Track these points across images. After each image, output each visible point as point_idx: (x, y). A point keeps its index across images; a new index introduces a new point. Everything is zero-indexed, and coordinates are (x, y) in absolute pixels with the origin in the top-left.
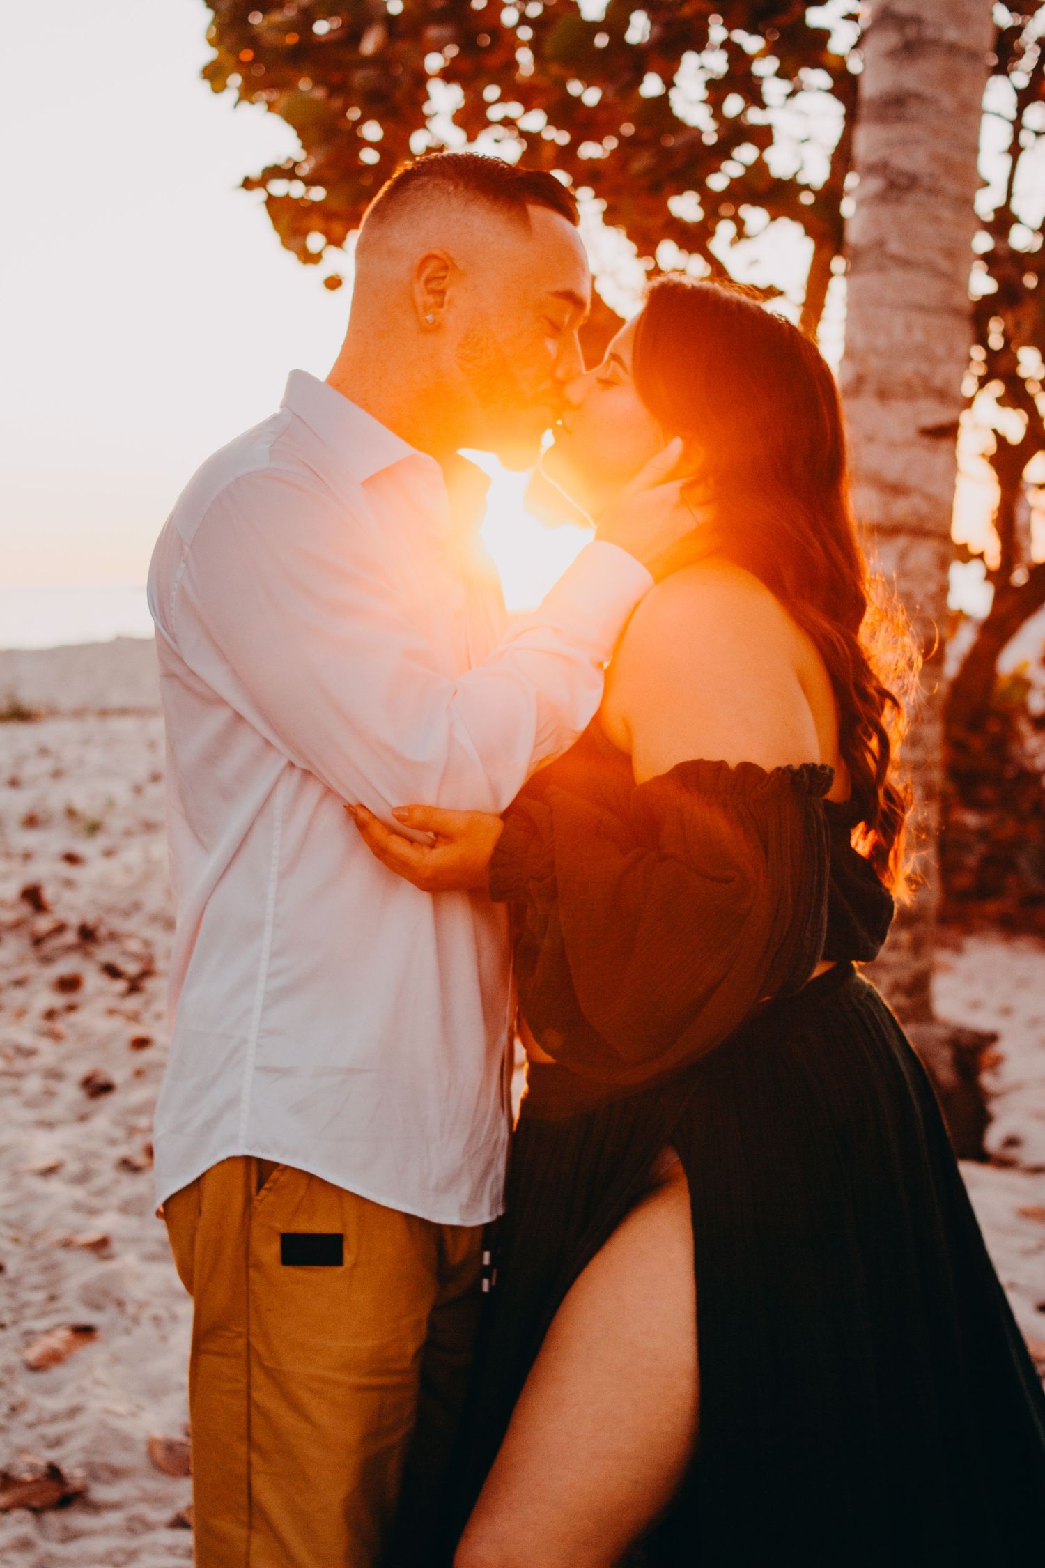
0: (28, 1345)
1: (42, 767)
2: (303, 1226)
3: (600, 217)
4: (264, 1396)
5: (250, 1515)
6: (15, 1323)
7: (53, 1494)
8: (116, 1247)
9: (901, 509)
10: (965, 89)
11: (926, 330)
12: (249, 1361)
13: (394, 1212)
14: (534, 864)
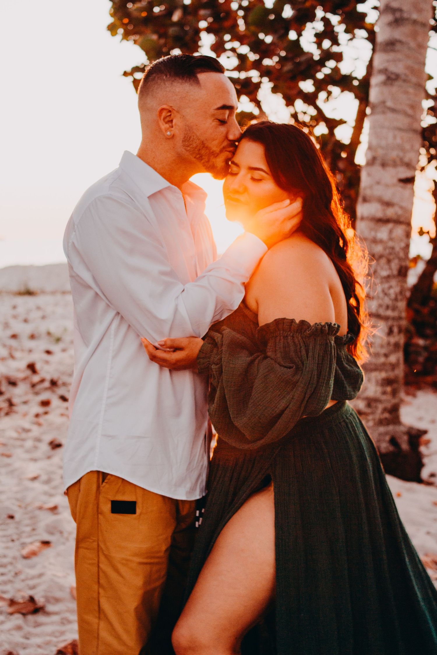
0: (23, 548)
1: (38, 314)
2: (120, 498)
3: (270, 90)
4: (104, 566)
5: (99, 613)
6: (18, 539)
7: (31, 608)
8: (60, 509)
9: (390, 212)
10: (420, 39)
11: (402, 138)
12: (98, 552)
13: (156, 494)
14: (215, 358)
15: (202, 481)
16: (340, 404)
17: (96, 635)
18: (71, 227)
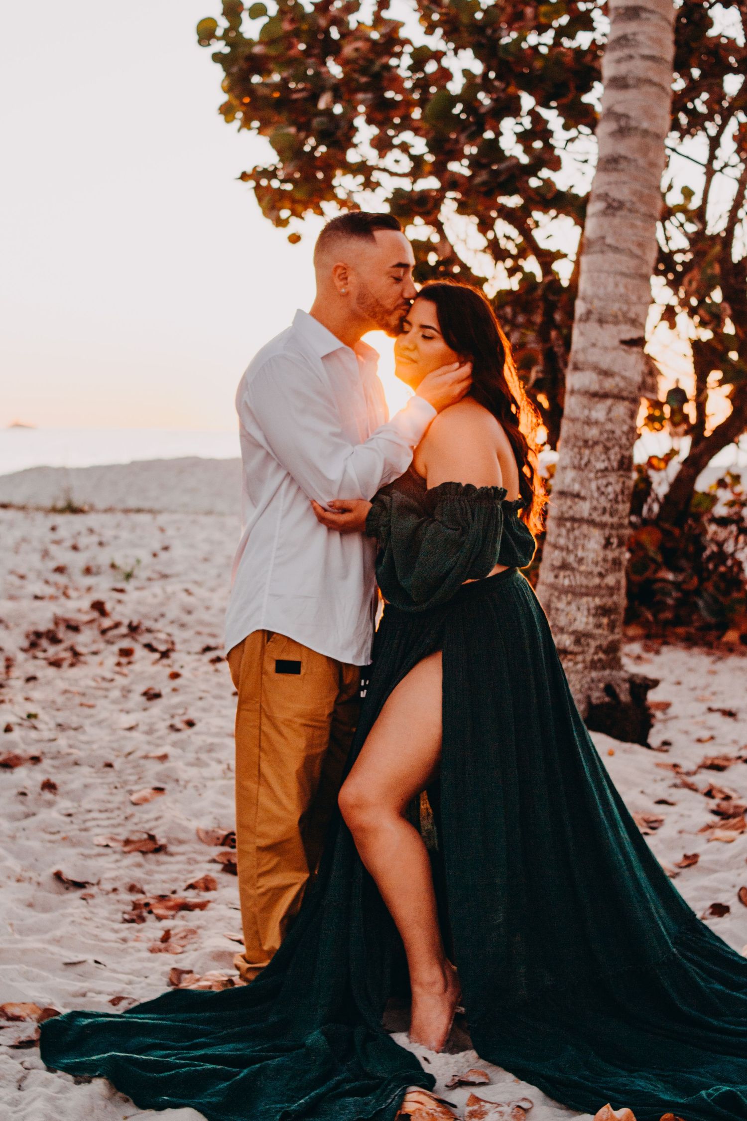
0: (131, 795)
1: (91, 539)
2: (285, 657)
4: (267, 728)
5: (259, 778)
6: (123, 787)
7: (151, 846)
8: (171, 758)
9: (609, 384)
10: (651, 155)
11: (626, 287)
12: (261, 712)
13: (322, 655)
14: (384, 520)
15: (368, 648)
16: (511, 572)
17: (255, 802)
18: (244, 385)
